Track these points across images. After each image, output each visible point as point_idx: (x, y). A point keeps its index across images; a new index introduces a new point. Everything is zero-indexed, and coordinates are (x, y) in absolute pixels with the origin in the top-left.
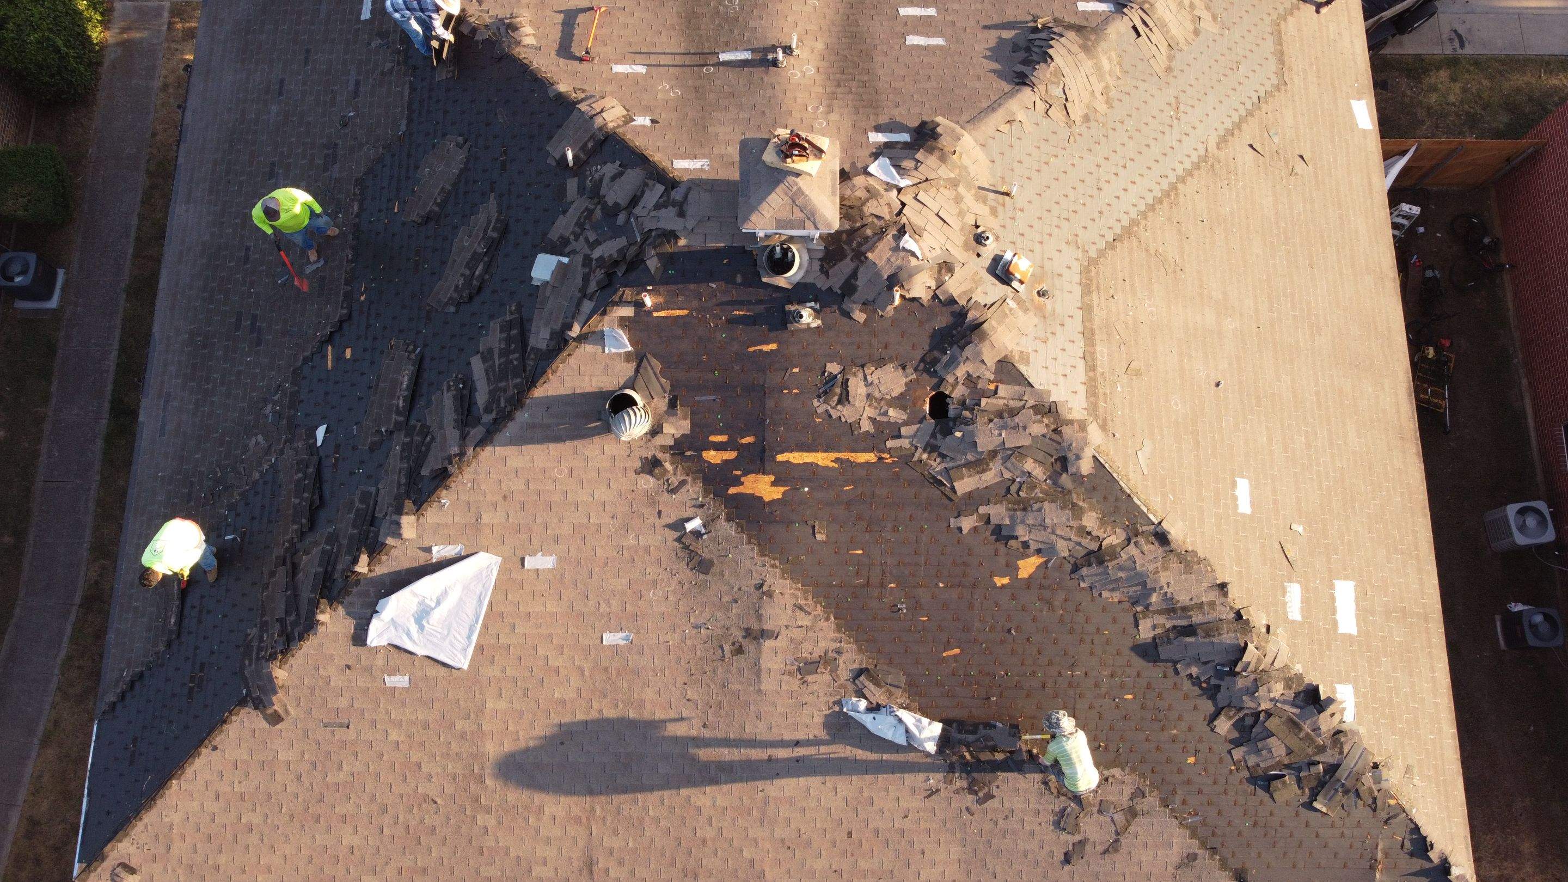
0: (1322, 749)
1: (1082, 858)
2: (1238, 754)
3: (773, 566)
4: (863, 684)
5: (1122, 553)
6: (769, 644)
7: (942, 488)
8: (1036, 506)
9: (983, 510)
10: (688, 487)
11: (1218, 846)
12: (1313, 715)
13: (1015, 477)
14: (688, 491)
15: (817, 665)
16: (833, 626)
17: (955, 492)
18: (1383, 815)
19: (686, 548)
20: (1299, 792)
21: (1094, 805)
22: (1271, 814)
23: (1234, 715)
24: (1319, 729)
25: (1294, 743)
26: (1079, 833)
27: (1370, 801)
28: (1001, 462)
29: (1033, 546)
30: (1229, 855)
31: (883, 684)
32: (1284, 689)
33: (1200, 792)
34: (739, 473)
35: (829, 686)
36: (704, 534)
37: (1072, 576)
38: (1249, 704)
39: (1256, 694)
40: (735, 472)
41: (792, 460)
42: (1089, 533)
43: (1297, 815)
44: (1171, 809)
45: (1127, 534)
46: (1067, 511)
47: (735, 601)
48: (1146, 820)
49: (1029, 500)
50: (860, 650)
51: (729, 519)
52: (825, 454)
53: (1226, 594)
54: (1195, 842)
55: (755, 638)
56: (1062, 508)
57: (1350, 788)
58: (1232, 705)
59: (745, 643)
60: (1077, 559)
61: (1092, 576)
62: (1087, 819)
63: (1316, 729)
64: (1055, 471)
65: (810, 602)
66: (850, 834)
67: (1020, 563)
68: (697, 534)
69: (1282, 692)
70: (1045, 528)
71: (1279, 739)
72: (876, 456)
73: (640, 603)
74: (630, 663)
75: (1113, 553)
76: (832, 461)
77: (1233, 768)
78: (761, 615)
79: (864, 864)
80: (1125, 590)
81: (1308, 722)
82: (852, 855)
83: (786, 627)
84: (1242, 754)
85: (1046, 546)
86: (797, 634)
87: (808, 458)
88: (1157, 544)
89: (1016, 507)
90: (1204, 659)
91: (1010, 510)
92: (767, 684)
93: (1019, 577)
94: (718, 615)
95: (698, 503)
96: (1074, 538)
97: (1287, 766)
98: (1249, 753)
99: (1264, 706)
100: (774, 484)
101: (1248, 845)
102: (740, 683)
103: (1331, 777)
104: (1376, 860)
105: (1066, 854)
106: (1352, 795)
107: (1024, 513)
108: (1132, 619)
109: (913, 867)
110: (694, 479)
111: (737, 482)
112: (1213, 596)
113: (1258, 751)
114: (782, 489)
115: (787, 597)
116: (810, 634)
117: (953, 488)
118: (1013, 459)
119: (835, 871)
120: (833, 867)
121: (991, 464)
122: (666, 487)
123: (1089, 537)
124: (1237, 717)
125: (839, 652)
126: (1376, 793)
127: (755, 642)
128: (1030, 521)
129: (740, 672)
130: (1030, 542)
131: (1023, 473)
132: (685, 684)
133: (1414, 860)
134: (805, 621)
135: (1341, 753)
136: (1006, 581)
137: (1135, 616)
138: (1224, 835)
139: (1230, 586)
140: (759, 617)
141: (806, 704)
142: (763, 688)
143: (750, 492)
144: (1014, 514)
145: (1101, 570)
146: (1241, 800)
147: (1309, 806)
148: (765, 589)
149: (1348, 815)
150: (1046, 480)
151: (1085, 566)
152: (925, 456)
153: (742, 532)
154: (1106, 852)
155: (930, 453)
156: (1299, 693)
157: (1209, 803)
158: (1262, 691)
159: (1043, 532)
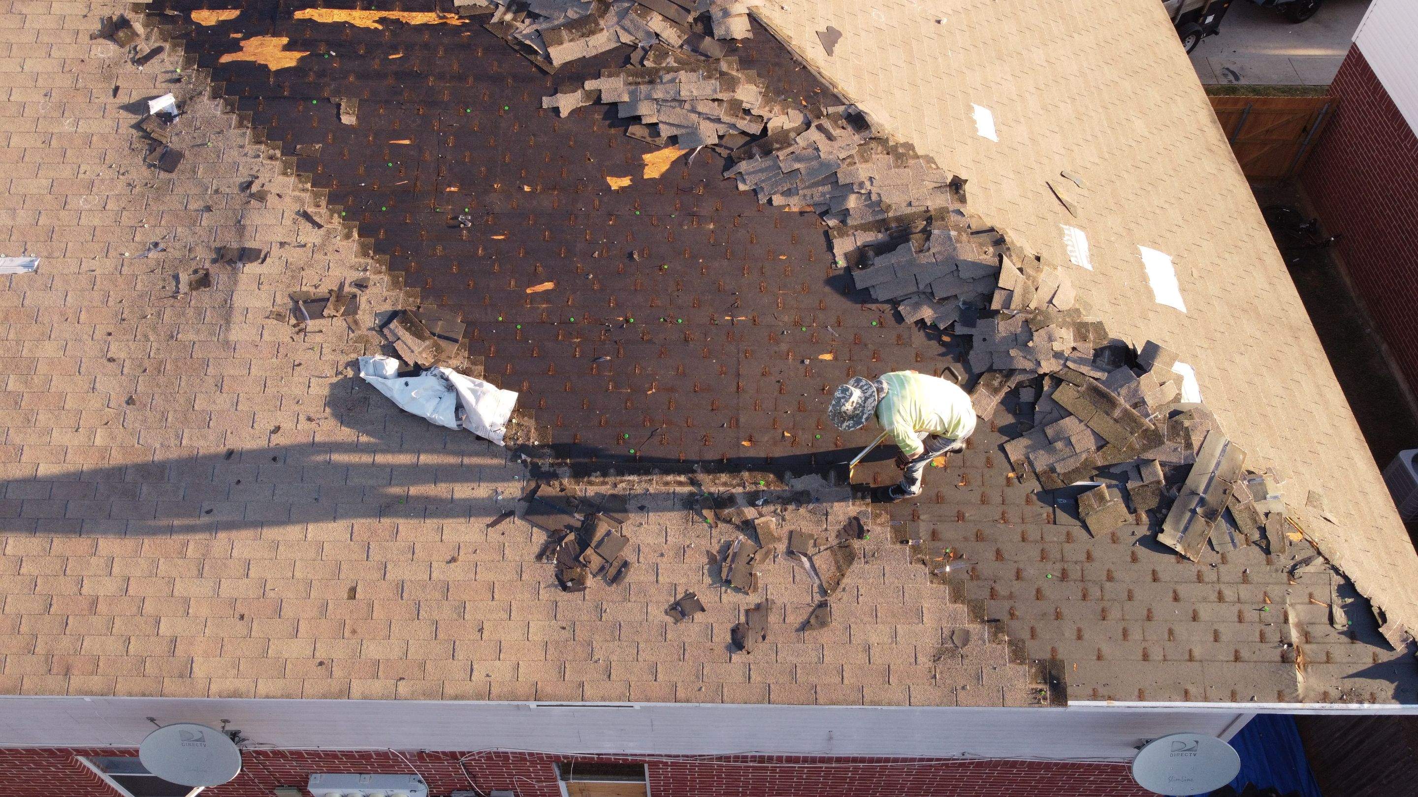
0: (1153, 439)
1: (764, 638)
2: (1016, 450)
3: (271, 158)
4: (395, 335)
5: (798, 139)
6: (251, 269)
7: (532, 57)
8: (667, 77)
9: (590, 85)
10: (164, 55)
11: (1005, 618)
12: (1129, 379)
13: (637, 41)
14: (163, 61)
15: (323, 304)
16: (355, 247)
17: (551, 63)
18: (1285, 561)
19: (147, 136)
20: (1131, 518)
21: (779, 539)
22: (1089, 557)
23: (1001, 385)
24: (1144, 402)
25: (1104, 425)
26: (755, 589)
27: (1256, 536)
28: (615, 19)
29: (666, 132)
30: (1026, 635)
31: (427, 333)
32: (1075, 340)
33: (960, 517)
34: (239, 35)
35: (340, 338)
36: (176, 116)
37: (726, 175)
38: (1021, 362)
39: (1030, 344)
40: (232, 35)
41: (316, 18)
42: (747, 112)
43: (1134, 559)
44: (913, 546)
45: (805, 116)
46: (713, 81)
47: (208, 209)
48: (872, 568)
49: (657, 71)
50: (395, 284)
51: (215, 96)
52: (366, 13)
53: (963, 200)
54: (962, 609)
55: (231, 262)
56: (704, 78)
57: (1215, 507)
58: (995, 367)
59: (214, 270)
60: (732, 150)
61: (753, 173)
62: (768, 565)
63: (1140, 403)
64: (694, 34)
65: (323, 210)
66: (352, 593)
67: (647, 157)
68: (165, 117)
69: (1073, 344)
70: (681, 102)
71: (1081, 421)
72: (438, 16)
73: (62, 213)
74: (26, 302)
75: (784, 138)
76: (375, 22)
77: (1011, 475)
78: (244, 227)
79: (373, 650)
80: (808, 192)
81: (1123, 391)
82: (354, 632)
83: (282, 244)
84: (1023, 451)
85: (683, 131)
86: (295, 256)
87: (338, 16)
88: (849, 128)
89: (639, 80)
90: (939, 294)
91: (630, 84)
92: (238, 333)
93: (645, 177)
94: (179, 230)
95: (175, 76)
96: (725, 118)
97: (1104, 472)
98: (1033, 448)
99: (1048, 366)
100: (287, 48)
101: (1058, 616)
102: (198, 332)
103: (1179, 490)
104: (1290, 645)
105: (734, 631)
106: (1221, 522)
107: (650, 87)
108: (822, 239)
109: (460, 655)
110: (174, 46)
111: (236, 47)
112: (943, 200)
113: (1048, 444)
114: (298, 55)
115: (287, 199)
116: (319, 256)
117: (548, 58)
118: (632, 15)
119: (321, 664)
120: (317, 654)
121: (602, 23)
122: (131, 56)
123: (748, 118)
124: (1006, 389)
125: (361, 285)
126: (1263, 517)
127: (229, 268)
128: (659, 94)
129: (200, 313)
130: (661, 125)
131: (648, 34)
132: (110, 334)
133: (1360, 646)
134: (312, 235)
135: (1189, 445)
136: (626, 182)
137: (826, 234)
138: (1011, 596)
139: (967, 187)
140: (240, 228)
141: (300, 365)
142: (233, 336)
143: (252, 59)
144: (636, 89)
145: (767, 162)
146: (1033, 533)
147: (1152, 543)
148: (255, 188)
149: (1224, 559)
150: (681, 47)
151: (744, 159)
152: (509, 17)
153: (233, 111)
154: (805, 626)
155: (515, 13)
156: (1102, 349)
157: (979, 537)
158: (1039, 339)
159: (678, 110)
